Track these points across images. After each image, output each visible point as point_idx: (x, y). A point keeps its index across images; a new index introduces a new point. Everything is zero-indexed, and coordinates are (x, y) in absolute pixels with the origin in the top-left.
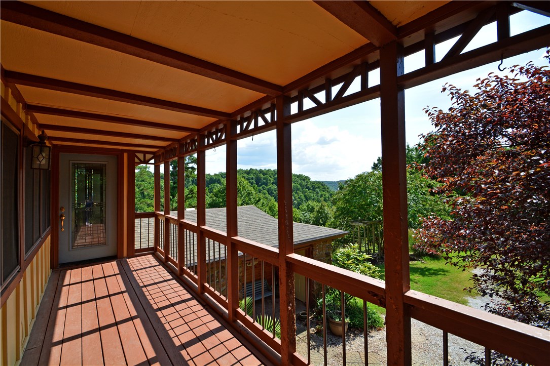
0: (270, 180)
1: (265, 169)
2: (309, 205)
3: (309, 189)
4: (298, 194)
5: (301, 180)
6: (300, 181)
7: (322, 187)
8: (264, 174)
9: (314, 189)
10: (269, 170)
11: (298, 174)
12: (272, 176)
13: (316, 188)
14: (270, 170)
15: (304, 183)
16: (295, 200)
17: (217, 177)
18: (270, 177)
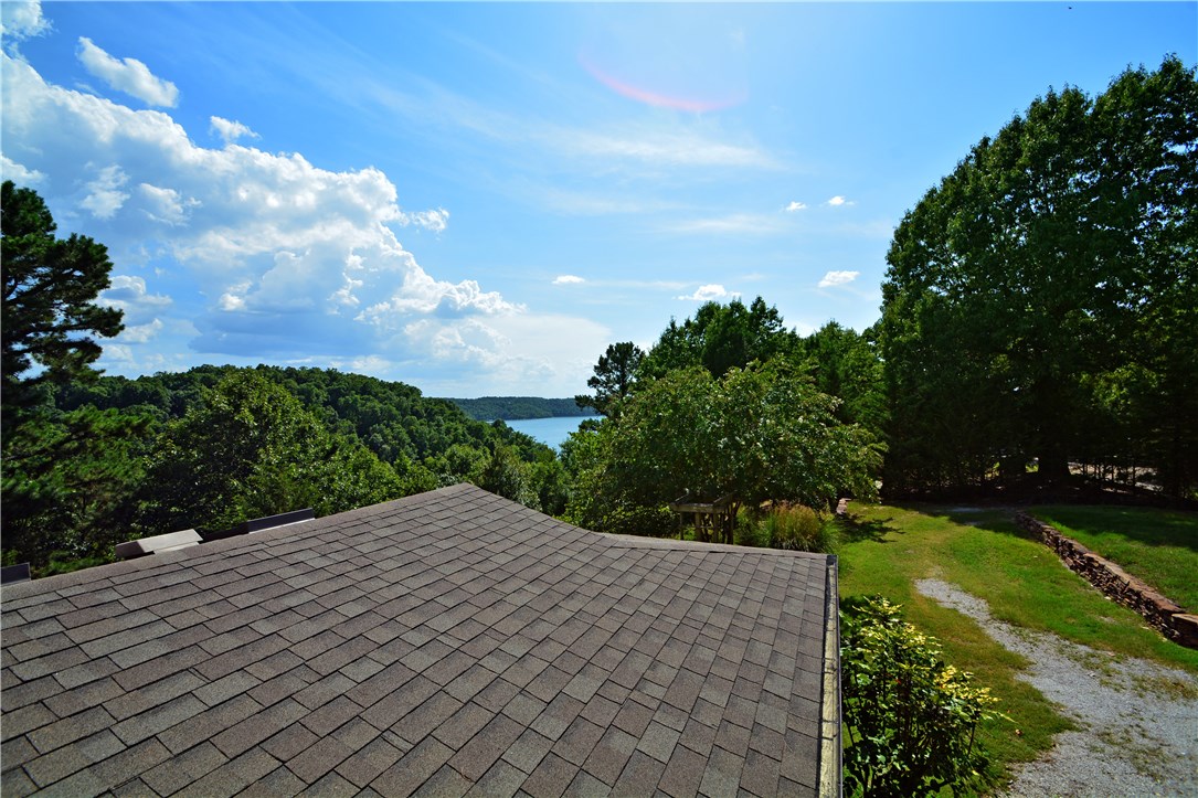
0: (317, 396)
1: (303, 368)
2: (453, 455)
3: (419, 417)
4: (392, 429)
5: (399, 395)
6: (396, 399)
7: (450, 412)
8: (300, 380)
9: (430, 416)
10: (315, 371)
11: (392, 382)
12: (323, 386)
13: (436, 413)
14: (318, 369)
15: (407, 403)
16: (386, 442)
17: (149, 386)
18: (319, 387)
